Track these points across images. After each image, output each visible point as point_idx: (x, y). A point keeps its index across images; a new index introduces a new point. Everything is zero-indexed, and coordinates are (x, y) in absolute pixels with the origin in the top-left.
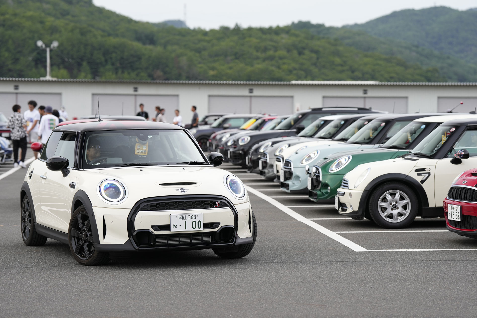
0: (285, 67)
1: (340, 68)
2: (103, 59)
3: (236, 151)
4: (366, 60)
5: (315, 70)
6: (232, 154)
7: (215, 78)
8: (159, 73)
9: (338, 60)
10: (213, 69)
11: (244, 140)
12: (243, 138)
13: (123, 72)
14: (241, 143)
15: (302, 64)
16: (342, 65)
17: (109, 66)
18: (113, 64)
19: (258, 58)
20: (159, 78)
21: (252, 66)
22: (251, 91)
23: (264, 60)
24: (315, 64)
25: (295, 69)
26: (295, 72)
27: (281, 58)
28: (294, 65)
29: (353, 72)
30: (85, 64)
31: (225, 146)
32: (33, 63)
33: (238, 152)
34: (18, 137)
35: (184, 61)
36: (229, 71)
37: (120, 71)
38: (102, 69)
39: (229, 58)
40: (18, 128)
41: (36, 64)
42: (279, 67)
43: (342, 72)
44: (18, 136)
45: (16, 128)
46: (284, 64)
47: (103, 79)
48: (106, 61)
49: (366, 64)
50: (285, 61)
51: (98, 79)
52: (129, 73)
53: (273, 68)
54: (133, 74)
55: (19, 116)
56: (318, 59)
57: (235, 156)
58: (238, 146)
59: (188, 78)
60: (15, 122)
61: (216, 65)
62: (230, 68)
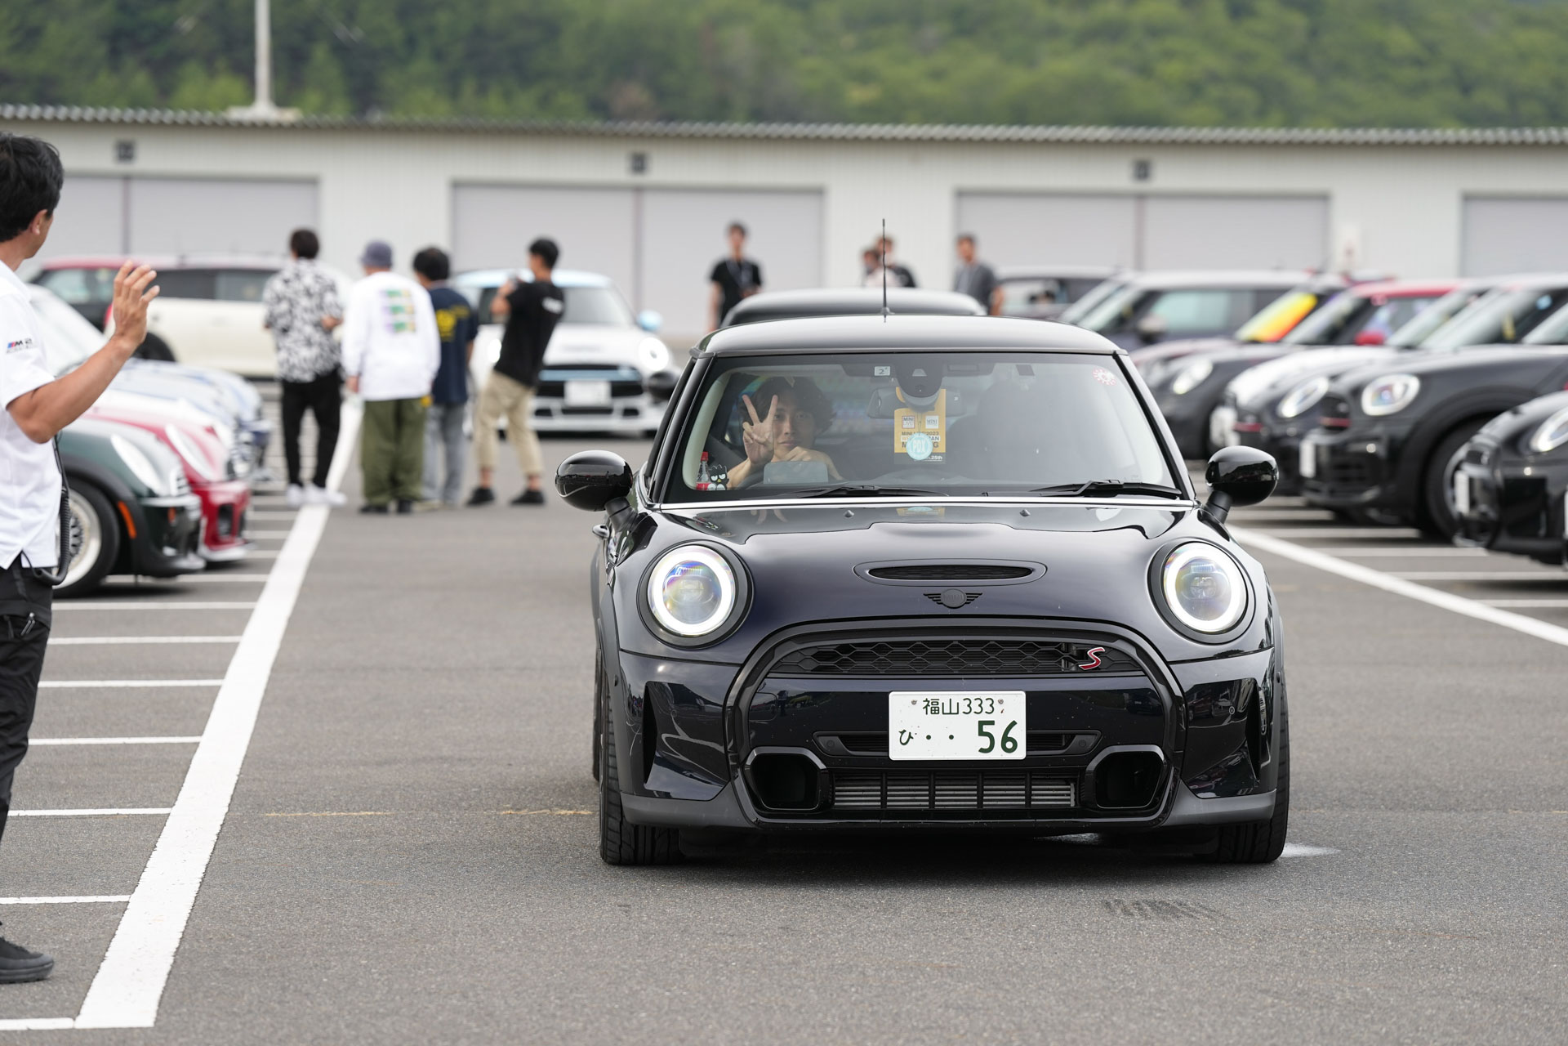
0: (1173, 69)
1: (1409, 74)
2: (397, 34)
3: (1346, 444)
4: (1527, 38)
5: (1302, 84)
6: (1325, 458)
7: (872, 113)
8: (635, 94)
9: (1400, 40)
10: (864, 77)
11: (1386, 395)
12: (1382, 382)
13: (482, 90)
14: (1371, 406)
15: (1245, 57)
16: (1418, 62)
17: (422, 65)
18: (439, 55)
19: (1053, 31)
20: (633, 114)
21: (1031, 62)
22: (1143, 171)
23: (1086, 37)
24: (1300, 59)
25: (1214, 78)
26: (1214, 92)
27: (1155, 31)
28: (1210, 61)
29: (1466, 89)
30: (320, 53)
31: (1268, 419)
32: (101, 50)
33: (1355, 447)
34: (304, 371)
35: (739, 44)
36: (930, 89)
37: (469, 87)
38: (391, 80)
39: (932, 32)
40: (308, 330)
41: (115, 54)
42: (1144, 70)
43: (1417, 89)
44: (305, 366)
45: (300, 331)
46: (1169, 55)
47: (399, 118)
48: (411, 42)
49: (1523, 57)
50: (1172, 43)
51: (377, 117)
52: (507, 96)
53: (1119, 75)
54: (525, 100)
55: (318, 277)
56: (1313, 33)
57: (1343, 467)
58: (1355, 418)
59: (758, 115)
60: (298, 303)
61: (876, 60)
62: (937, 75)
